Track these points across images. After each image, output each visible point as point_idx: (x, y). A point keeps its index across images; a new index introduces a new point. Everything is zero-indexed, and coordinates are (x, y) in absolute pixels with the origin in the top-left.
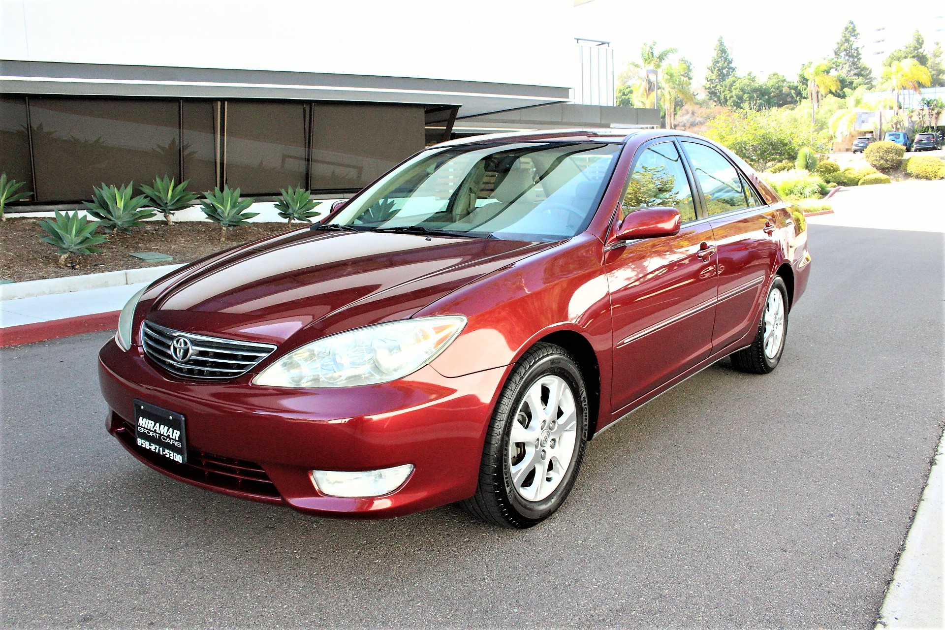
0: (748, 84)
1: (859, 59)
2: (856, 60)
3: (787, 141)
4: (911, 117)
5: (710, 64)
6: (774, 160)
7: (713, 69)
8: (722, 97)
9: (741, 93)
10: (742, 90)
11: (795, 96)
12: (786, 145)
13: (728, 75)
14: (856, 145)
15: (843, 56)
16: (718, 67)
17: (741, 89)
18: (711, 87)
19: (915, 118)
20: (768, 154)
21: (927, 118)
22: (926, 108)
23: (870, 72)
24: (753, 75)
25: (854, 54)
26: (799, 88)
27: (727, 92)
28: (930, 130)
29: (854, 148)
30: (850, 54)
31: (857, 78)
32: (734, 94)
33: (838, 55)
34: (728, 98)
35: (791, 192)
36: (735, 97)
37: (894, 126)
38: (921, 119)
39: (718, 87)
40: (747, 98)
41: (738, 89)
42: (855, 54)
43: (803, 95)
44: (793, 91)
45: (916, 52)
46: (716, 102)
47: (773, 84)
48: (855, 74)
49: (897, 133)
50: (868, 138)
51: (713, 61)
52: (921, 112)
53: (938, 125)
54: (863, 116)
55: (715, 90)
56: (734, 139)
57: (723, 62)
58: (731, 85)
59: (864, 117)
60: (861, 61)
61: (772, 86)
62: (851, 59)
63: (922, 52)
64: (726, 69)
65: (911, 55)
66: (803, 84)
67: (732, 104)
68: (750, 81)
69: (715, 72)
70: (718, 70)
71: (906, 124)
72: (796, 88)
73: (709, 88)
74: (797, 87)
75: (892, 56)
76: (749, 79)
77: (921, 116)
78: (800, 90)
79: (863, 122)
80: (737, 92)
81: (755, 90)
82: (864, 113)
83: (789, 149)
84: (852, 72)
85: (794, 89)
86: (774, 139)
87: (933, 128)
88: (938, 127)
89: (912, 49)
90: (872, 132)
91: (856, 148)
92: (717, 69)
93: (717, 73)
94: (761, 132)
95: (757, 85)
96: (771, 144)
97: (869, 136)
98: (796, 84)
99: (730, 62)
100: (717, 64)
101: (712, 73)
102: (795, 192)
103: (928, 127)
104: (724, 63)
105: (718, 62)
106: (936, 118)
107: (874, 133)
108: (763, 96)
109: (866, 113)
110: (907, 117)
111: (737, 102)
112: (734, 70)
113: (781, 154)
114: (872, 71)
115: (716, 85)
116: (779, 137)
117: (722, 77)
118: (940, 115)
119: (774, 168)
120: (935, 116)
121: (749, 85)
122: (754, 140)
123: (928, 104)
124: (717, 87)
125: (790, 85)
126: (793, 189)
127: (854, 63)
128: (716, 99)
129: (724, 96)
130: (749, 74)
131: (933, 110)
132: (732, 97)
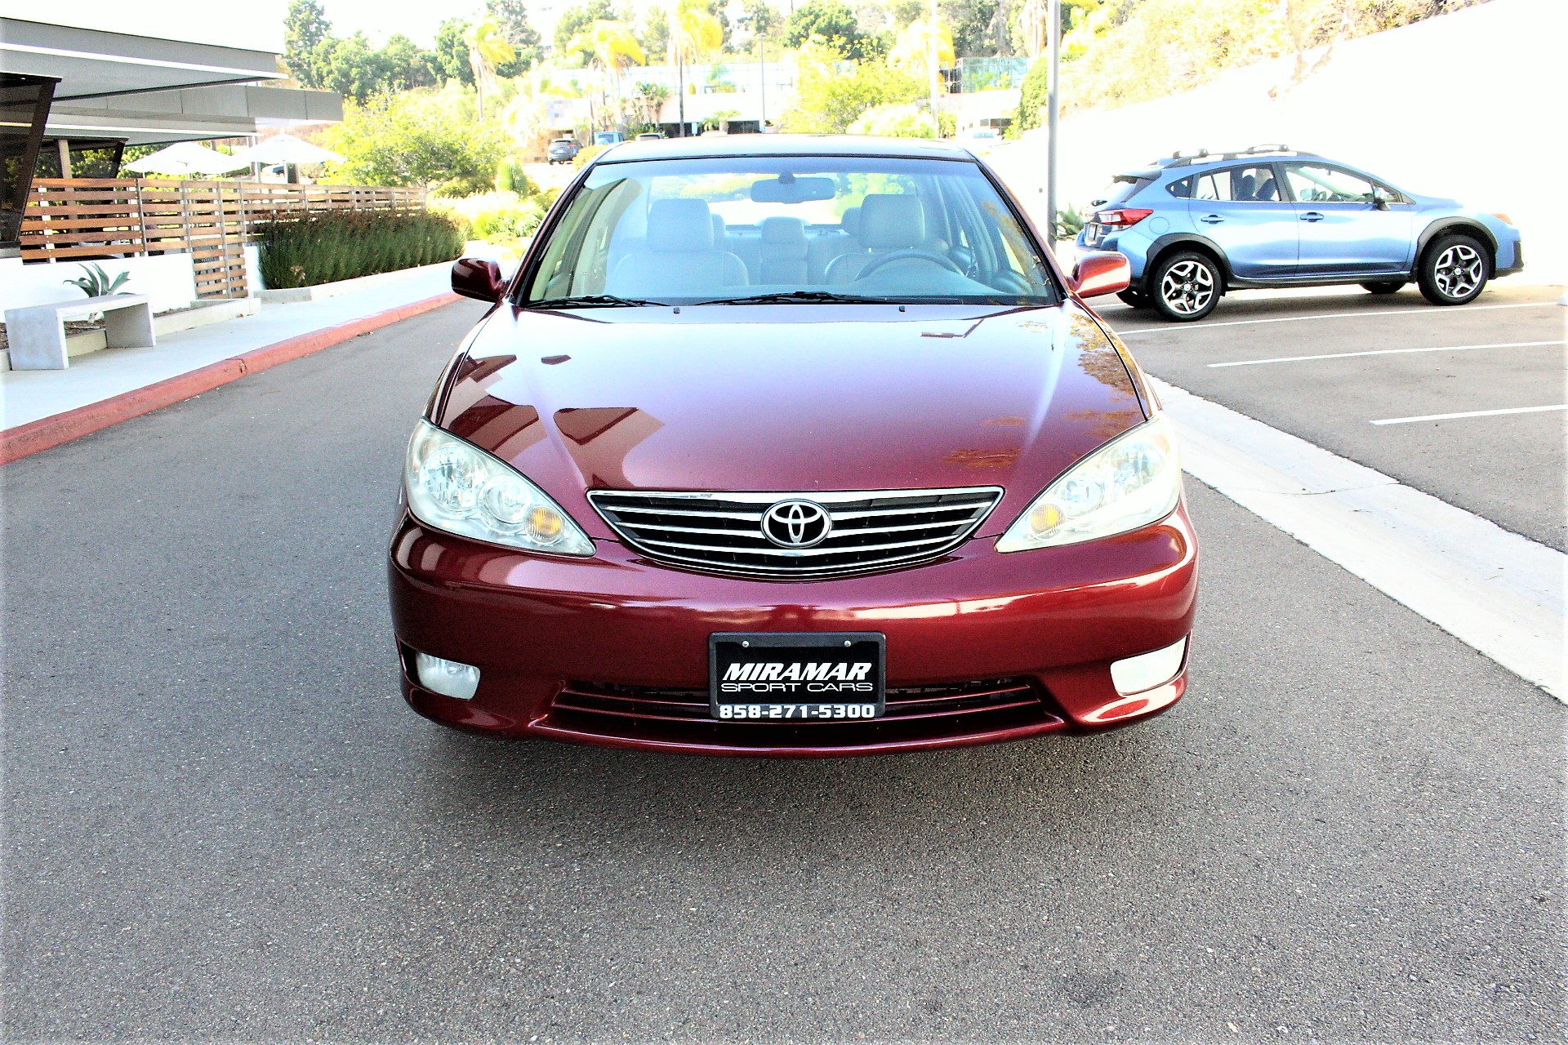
0: (356, 50)
1: (524, 17)
2: (519, 18)
3: (457, 147)
4: (624, 109)
5: (287, 15)
6: (438, 177)
7: (292, 24)
8: (314, 72)
9: (345, 66)
10: (347, 60)
11: (433, 73)
12: (455, 152)
13: (318, 33)
14: (553, 152)
15: (501, 11)
16: (300, 20)
17: (344, 60)
18: (292, 55)
19: (630, 111)
20: (428, 168)
21: (645, 111)
22: (643, 97)
23: (539, 38)
24: (363, 37)
25: (516, 9)
26: (439, 60)
27: (321, 64)
28: (652, 129)
29: (551, 156)
30: (510, 8)
31: (525, 46)
32: (333, 66)
33: (493, 9)
34: (324, 74)
35: (495, 228)
36: (336, 72)
37: (603, 123)
38: (638, 113)
39: (304, 55)
40: (356, 74)
41: (340, 59)
42: (518, 9)
43: (447, 72)
44: (429, 65)
45: (603, 10)
46: (302, 80)
47: (397, 52)
48: (522, 41)
49: (606, 133)
50: (569, 141)
51: (290, 9)
52: (636, 102)
53: (661, 122)
54: (556, 106)
55: (299, 59)
56: (372, 144)
57: (308, 13)
58: (327, 53)
59: (557, 108)
60: (527, 20)
61: (396, 55)
62: (513, 17)
63: (611, 12)
64: (316, 25)
65: (598, 16)
66: (446, 53)
67: (332, 85)
68: (359, 47)
69: (297, 30)
70: (300, 25)
71: (619, 120)
72: (434, 60)
73: (288, 57)
74: (436, 58)
75: (568, 15)
76: (357, 43)
77: (637, 109)
78: (441, 63)
79: (557, 116)
80: (339, 65)
81: (369, 62)
82: (556, 102)
83: (463, 159)
84: (518, 38)
85: (431, 62)
86: (438, 143)
87: (654, 125)
88: (660, 125)
89: (597, 6)
90: (570, 132)
91: (554, 156)
92: (299, 23)
93: (300, 30)
94: (416, 132)
95: (370, 53)
96: (433, 153)
97: (567, 137)
98: (433, 53)
99: (321, 13)
100: (298, 15)
101: (291, 29)
102: (501, 227)
103: (647, 125)
104: (311, 13)
105: (300, 12)
106: (657, 111)
107: (574, 132)
108: (382, 70)
109: (560, 102)
110: (620, 111)
111: (341, 82)
112: (327, 26)
113: (449, 167)
114: (542, 36)
115: (300, 52)
116: (445, 139)
117: (311, 38)
118: (662, 107)
119: (439, 190)
120: (655, 108)
121: (358, 53)
122: (405, 145)
123: (645, 90)
124: (302, 54)
125: (424, 56)
126: (498, 224)
127: (518, 24)
128: (301, 76)
129: (318, 71)
130: (358, 34)
131: (652, 99)
132: (330, 72)
